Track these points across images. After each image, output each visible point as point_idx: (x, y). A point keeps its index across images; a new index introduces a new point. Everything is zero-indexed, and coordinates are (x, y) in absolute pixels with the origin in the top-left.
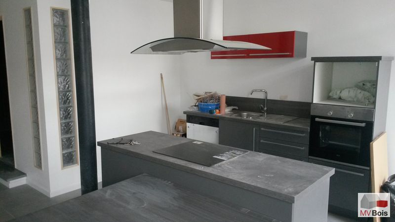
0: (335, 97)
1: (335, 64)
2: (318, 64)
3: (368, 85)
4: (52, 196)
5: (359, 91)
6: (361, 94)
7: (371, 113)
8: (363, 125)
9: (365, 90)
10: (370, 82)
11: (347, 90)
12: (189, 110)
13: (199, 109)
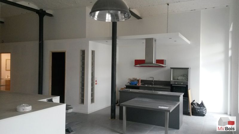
0: (176, 79)
1: (175, 69)
2: (172, 69)
3: (185, 75)
4: (88, 113)
5: (183, 77)
6: (184, 78)
7: (187, 83)
8: (185, 86)
9: (184, 77)
10: (185, 74)
11: (179, 77)
12: (126, 84)
13: (130, 84)
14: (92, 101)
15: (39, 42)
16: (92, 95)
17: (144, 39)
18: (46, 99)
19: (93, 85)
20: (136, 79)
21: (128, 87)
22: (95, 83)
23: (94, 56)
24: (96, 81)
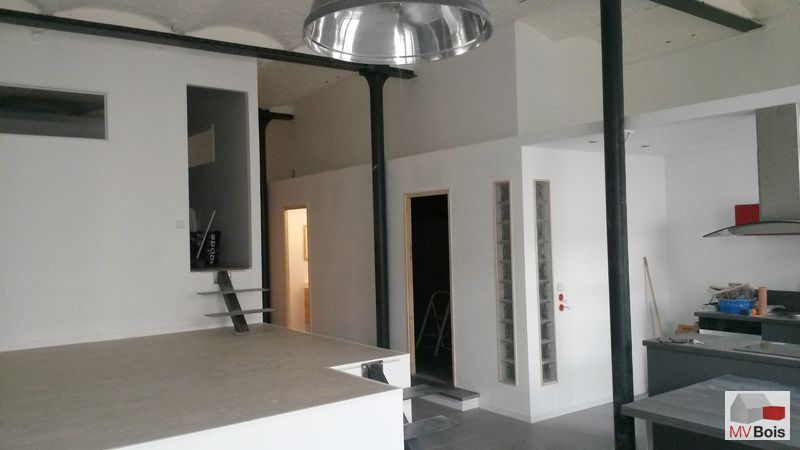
4: (533, 422)
12: (701, 311)
13: (719, 309)
14: (549, 372)
15: (374, 165)
16: (547, 352)
17: (749, 113)
18: (360, 364)
19: (545, 312)
20: (742, 291)
21: (707, 322)
22: (557, 303)
23: (548, 201)
24: (561, 297)
